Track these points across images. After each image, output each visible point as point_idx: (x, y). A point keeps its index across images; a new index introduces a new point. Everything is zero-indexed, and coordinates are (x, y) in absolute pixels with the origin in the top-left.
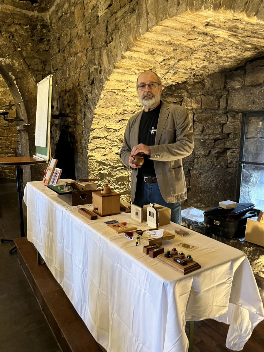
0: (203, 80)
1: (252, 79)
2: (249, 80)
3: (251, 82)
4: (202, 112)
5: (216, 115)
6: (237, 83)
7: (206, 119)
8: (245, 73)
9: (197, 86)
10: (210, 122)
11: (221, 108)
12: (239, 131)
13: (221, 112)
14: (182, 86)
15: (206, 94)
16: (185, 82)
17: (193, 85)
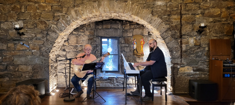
0: (90, 24)
1: (106, 26)
2: (104, 26)
3: (105, 27)
4: (90, 36)
5: (94, 37)
6: (100, 27)
7: (92, 39)
8: (103, 24)
9: (89, 26)
10: (93, 40)
11: (95, 35)
12: (100, 44)
13: (95, 36)
14: (84, 26)
15: (91, 30)
16: (85, 24)
17: (87, 26)
